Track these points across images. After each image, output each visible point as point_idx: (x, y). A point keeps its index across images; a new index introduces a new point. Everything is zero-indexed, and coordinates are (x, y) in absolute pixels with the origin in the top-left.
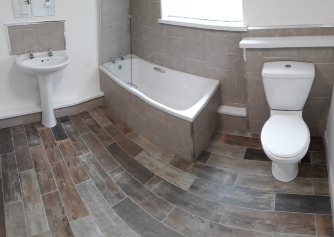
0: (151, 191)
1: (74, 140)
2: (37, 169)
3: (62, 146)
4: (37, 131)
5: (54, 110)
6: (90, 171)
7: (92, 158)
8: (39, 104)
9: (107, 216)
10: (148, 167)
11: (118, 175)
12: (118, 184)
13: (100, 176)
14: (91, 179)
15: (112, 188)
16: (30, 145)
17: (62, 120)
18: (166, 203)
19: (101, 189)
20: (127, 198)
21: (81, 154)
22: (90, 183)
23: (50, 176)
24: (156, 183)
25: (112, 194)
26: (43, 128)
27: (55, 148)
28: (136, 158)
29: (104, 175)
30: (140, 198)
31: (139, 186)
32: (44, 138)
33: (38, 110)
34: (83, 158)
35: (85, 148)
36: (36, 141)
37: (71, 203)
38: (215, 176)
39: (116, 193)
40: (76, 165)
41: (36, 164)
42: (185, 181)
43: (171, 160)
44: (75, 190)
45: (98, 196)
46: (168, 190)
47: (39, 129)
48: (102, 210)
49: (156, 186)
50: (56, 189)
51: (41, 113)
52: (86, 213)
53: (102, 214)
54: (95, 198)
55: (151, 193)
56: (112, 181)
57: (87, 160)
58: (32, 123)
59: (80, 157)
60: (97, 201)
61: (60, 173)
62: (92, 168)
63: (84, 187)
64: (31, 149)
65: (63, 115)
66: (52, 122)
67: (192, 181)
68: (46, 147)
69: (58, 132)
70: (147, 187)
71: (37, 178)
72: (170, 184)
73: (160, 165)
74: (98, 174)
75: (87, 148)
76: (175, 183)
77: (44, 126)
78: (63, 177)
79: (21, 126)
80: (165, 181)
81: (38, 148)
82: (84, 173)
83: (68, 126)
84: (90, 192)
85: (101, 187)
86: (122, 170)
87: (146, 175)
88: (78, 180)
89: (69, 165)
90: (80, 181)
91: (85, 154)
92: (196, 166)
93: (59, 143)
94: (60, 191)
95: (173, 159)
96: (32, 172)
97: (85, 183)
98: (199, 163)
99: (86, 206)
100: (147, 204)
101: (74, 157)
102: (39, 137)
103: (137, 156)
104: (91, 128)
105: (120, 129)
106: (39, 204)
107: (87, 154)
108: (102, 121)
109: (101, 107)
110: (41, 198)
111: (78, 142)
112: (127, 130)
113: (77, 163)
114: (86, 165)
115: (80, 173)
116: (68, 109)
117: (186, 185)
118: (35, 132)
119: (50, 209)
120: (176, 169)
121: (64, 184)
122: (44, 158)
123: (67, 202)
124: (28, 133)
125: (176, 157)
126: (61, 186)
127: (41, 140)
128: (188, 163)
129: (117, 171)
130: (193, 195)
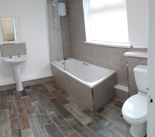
0: (67, 122)
1: (30, 96)
2: (10, 109)
3: (24, 99)
5: (22, 82)
6: (36, 110)
7: (38, 104)
8: (15, 80)
10: (69, 111)
11: (52, 113)
12: (51, 116)
13: (40, 112)
14: (35, 113)
15: (47, 117)
16: (8, 99)
17: (26, 88)
18: (71, 129)
20: (54, 123)
21: (33, 102)
22: (34, 115)
23: (16, 112)
24: (71, 118)
25: (46, 120)
26: (16, 92)
27: (20, 100)
28: (65, 106)
30: (59, 124)
31: (61, 118)
32: (16, 96)
33: (14, 83)
34: (34, 104)
35: (36, 100)
36: (11, 97)
37: (24, 123)
38: (102, 121)
39: (48, 120)
40: (29, 107)
41: (10, 107)
42: (86, 120)
43: (83, 109)
44: (27, 117)
46: (75, 123)
47: (14, 92)
49: (70, 120)
50: (17, 117)
51: (16, 84)
52: (29, 127)
54: (35, 121)
55: (67, 123)
56: (48, 115)
57: (35, 105)
58: (10, 90)
59: (32, 104)
61: (21, 110)
63: (31, 116)
64: (8, 101)
65: (27, 85)
66: (21, 88)
67: (90, 121)
68: (16, 100)
69: (23, 93)
70: (65, 120)
71: (9, 112)
72: (77, 120)
73: (76, 111)
76: (80, 120)
77: (16, 90)
78: (22, 112)
80: (75, 118)
81: (12, 100)
82: (33, 110)
83: (29, 90)
84: (33, 118)
86: (55, 110)
87: (67, 114)
88: (29, 113)
89: (26, 107)
90: (30, 114)
92: (95, 115)
93: (22, 98)
94: (20, 118)
96: (7, 110)
98: (97, 113)
99: (30, 124)
100: (62, 127)
101: (29, 103)
102: (13, 95)
103: (65, 105)
105: (60, 92)
106: (8, 123)
107: (36, 102)
108: (50, 88)
109: (52, 82)
110: (10, 121)
111: (32, 97)
112: (64, 93)
113: (30, 106)
114: (34, 107)
115: (31, 110)
116: (29, 82)
117: (85, 123)
118: (12, 93)
119: (13, 126)
120: (83, 114)
121: (22, 115)
122: (14, 104)
123: (22, 122)
124: (8, 94)
125: (86, 108)
126: (20, 116)
127: (14, 96)
128: (92, 112)
129: (52, 111)
130: (87, 128)
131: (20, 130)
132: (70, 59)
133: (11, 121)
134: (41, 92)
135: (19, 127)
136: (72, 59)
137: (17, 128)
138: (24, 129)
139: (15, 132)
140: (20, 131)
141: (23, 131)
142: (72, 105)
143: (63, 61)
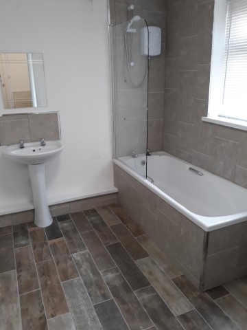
0: (139, 300)
1: (69, 238)
2: (19, 270)
3: (54, 245)
4: (27, 231)
5: (50, 206)
6: (82, 269)
7: (87, 256)
8: (32, 202)
9: (86, 314)
10: (146, 274)
11: (110, 276)
12: (108, 284)
13: (91, 274)
14: (80, 277)
15: (100, 288)
16: (16, 246)
17: (59, 219)
18: (147, 318)
20: (113, 300)
21: (76, 252)
22: (78, 281)
23: (34, 275)
24: (148, 293)
25: (98, 292)
26: (35, 229)
27: (45, 247)
28: (137, 262)
29: (96, 273)
31: (128, 290)
32: (34, 239)
33: (30, 207)
34: (76, 256)
35: (82, 246)
36: (23, 242)
37: (53, 300)
38: (216, 320)
39: (102, 292)
40: (66, 262)
41: (19, 265)
42: (180, 306)
43: (176, 277)
44: (60, 288)
45: (83, 293)
46: (156, 305)
47: (30, 230)
48: (83, 308)
49: (146, 296)
50: (38, 287)
51: (34, 210)
52: (66, 310)
53: (81, 312)
54: (80, 296)
55: (138, 302)
56: (102, 281)
57: (81, 258)
58: (22, 224)
59: (74, 255)
60: (80, 299)
61: (46, 271)
62: (85, 266)
63: (71, 284)
64: (16, 250)
65: (61, 213)
66: (46, 221)
67: (187, 310)
68: (34, 247)
69: (53, 231)
71: (18, 278)
73: (161, 277)
74: (89, 271)
75: (84, 246)
76: (167, 302)
78: (49, 276)
79: (9, 227)
80: (157, 295)
81: (26, 248)
82: (75, 271)
83: (65, 224)
84: (76, 289)
85: (88, 284)
86: (117, 271)
87: (141, 282)
88: (66, 276)
89: (58, 263)
90: (68, 279)
91: (80, 252)
92: (201, 297)
93: (50, 242)
94: (43, 289)
95: (178, 278)
96: (13, 273)
97: (72, 281)
98: (208, 296)
99: (68, 303)
101: (66, 255)
102: (28, 237)
103: (138, 261)
104: (96, 226)
105: (130, 230)
106: (15, 305)
107: (83, 252)
108: (110, 220)
109: (113, 205)
110: (19, 298)
111: (74, 240)
112: (139, 232)
113: (69, 260)
114: (78, 264)
115: (70, 271)
116: (68, 206)
117: (177, 310)
118: (25, 233)
119: (27, 309)
120: (176, 289)
121: (49, 282)
122: (30, 258)
123: (48, 299)
124: (16, 235)
125: (183, 276)
126: (45, 285)
127: (30, 240)
128: (194, 289)
129: (111, 271)
130: (179, 324)
131: (43, 318)
132: (160, 155)
133: (21, 298)
134: (95, 228)
135: (41, 312)
136: (164, 155)
137: (37, 314)
138: (53, 316)
139: (31, 324)
140: (43, 321)
141: (51, 321)
142: (153, 263)
143: (144, 158)
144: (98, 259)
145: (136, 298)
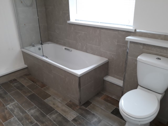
10: (52, 105)
11: (32, 111)
12: (32, 116)
13: (21, 114)
14: (15, 117)
15: (27, 118)
19: (20, 121)
20: (36, 123)
21: (9, 104)
22: (14, 119)
24: (55, 114)
25: (27, 122)
28: (46, 101)
29: (23, 112)
31: (44, 116)
34: (10, 106)
35: (12, 100)
39: (30, 121)
40: (4, 111)
42: (71, 115)
46: (60, 119)
49: (54, 116)
55: (50, 120)
56: (28, 115)
57: (13, 107)
59: (8, 106)
62: (16, 110)
63: (10, 122)
67: (75, 116)
70: (48, 117)
72: (62, 115)
73: (60, 105)
74: (19, 112)
76: (65, 115)
80: (59, 114)
82: (10, 114)
85: (21, 119)
86: (36, 108)
87: (50, 110)
88: (5, 119)
91: (12, 104)
92: (80, 109)
95: (68, 103)
97: (10, 120)
98: (83, 107)
101: (3, 107)
105: (38, 86)
107: (14, 103)
108: (26, 83)
109: (26, 75)
111: (6, 98)
112: (43, 85)
114: (12, 110)
115: (7, 116)
117: (71, 118)
120: (68, 108)
125: (70, 101)
128: (77, 106)
129: (33, 109)
130: (73, 124)
142: (54, 99)
144: (23, 105)
145: (49, 118)
